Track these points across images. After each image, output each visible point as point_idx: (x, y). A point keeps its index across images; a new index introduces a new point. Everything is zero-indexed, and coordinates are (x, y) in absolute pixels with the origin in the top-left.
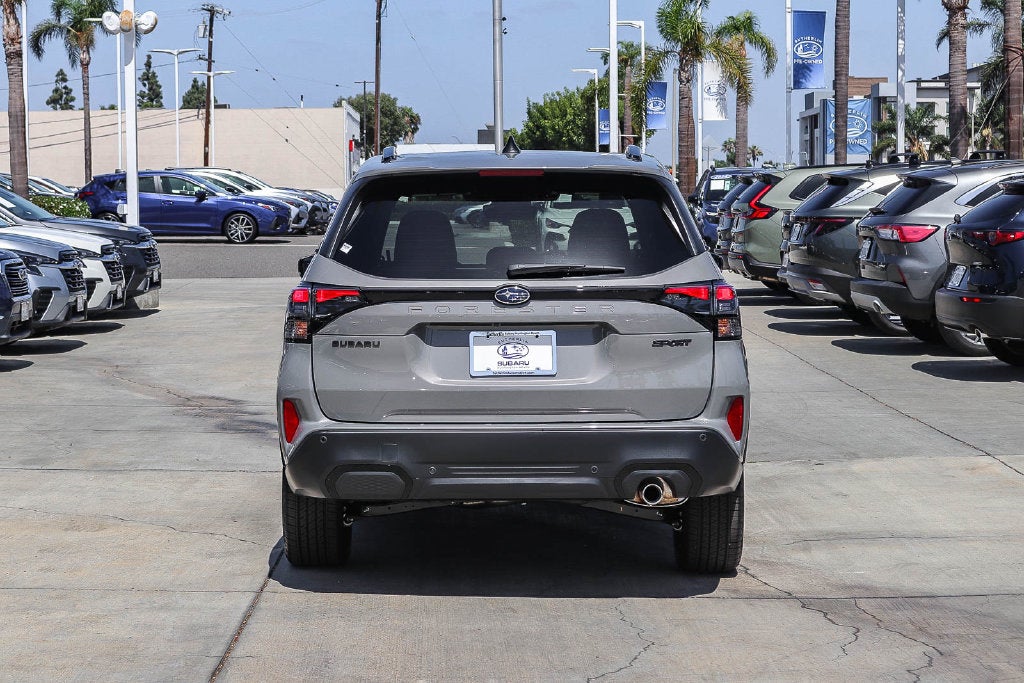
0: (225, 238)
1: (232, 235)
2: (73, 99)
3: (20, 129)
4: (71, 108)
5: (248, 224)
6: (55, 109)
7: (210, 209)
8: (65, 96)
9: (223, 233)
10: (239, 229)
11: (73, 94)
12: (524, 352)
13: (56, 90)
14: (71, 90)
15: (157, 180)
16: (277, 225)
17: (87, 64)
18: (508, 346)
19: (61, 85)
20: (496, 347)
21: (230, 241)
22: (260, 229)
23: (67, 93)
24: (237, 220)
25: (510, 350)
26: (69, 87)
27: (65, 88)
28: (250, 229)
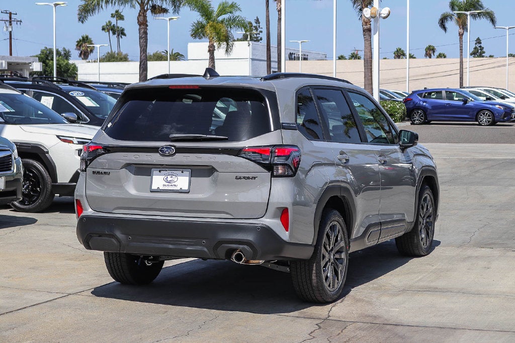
0: (477, 123)
1: (481, 121)
2: (484, 52)
3: (369, 67)
4: (483, 57)
5: (489, 116)
6: (474, 57)
7: (470, 108)
8: (480, 51)
9: (477, 121)
10: (484, 119)
11: (484, 50)
12: (175, 180)
13: (476, 48)
14: (483, 48)
15: (444, 93)
16: (505, 117)
17: (462, 35)
18: (169, 177)
19: (478, 45)
20: (163, 177)
21: (480, 125)
22: (496, 119)
23: (481, 49)
24: (484, 114)
25: (169, 178)
26: (482, 46)
27: (480, 47)
28: (490, 119)
